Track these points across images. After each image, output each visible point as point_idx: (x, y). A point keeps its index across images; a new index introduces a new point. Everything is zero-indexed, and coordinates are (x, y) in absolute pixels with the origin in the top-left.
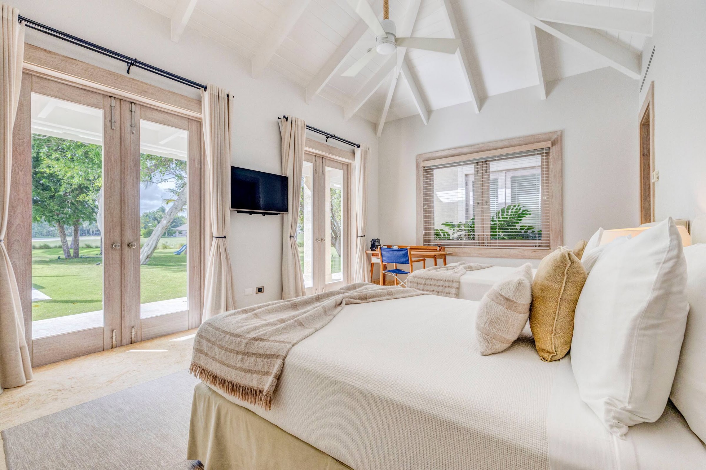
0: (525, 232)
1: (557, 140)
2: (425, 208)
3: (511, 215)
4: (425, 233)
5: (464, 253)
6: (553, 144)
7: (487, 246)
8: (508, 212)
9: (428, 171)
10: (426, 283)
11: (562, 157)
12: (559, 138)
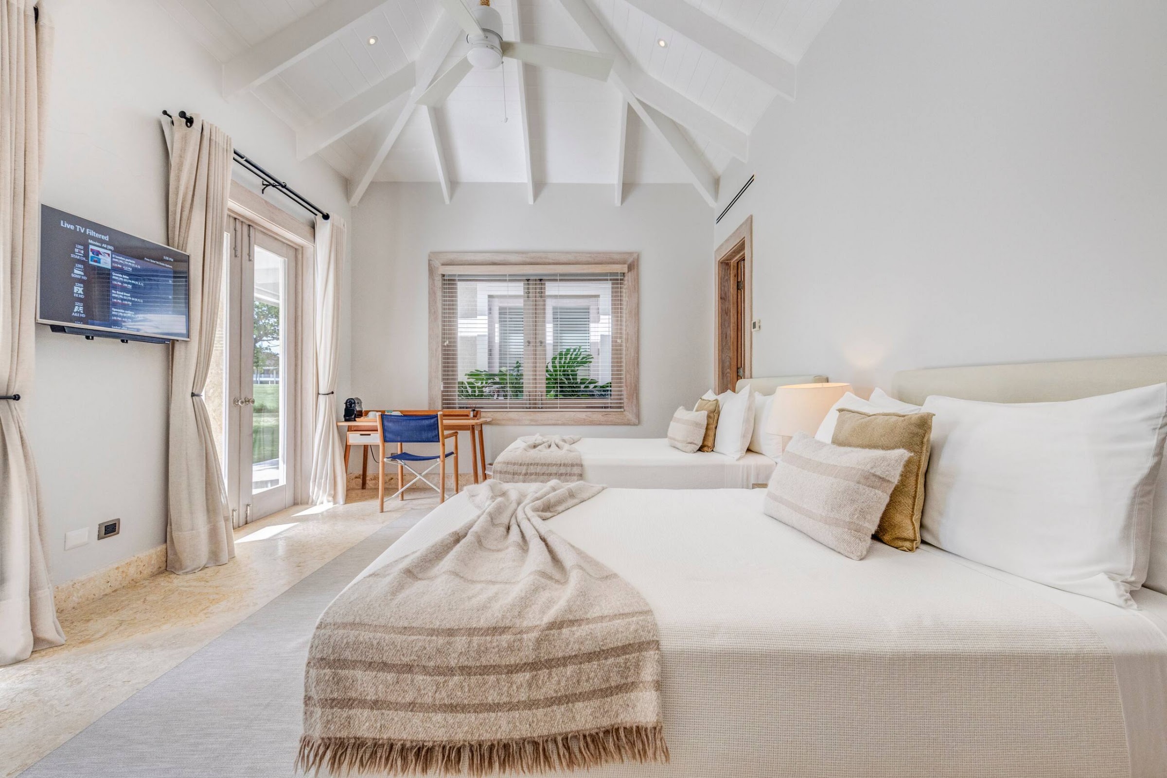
0: (585, 387)
1: (634, 265)
2: (445, 344)
3: (569, 363)
4: (444, 387)
5: (510, 420)
6: (631, 268)
7: (542, 408)
8: (566, 358)
9: (449, 282)
10: (529, 472)
11: (638, 288)
12: (636, 263)
